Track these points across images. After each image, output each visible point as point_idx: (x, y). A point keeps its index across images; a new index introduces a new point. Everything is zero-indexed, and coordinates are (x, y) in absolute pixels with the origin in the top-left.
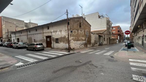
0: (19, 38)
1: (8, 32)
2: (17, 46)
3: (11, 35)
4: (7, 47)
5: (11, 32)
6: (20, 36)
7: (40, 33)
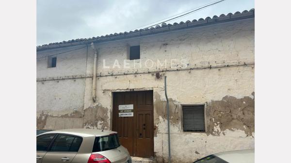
7: (74, 78)
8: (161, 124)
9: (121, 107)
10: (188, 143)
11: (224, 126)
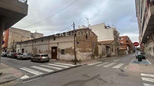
0: (24, 49)
1: (14, 42)
2: (21, 57)
3: (16, 45)
4: (11, 58)
5: (16, 42)
6: (25, 46)
7: (46, 44)
8: (58, 53)
9: (53, 50)
10: (61, 56)
11: (66, 53)
